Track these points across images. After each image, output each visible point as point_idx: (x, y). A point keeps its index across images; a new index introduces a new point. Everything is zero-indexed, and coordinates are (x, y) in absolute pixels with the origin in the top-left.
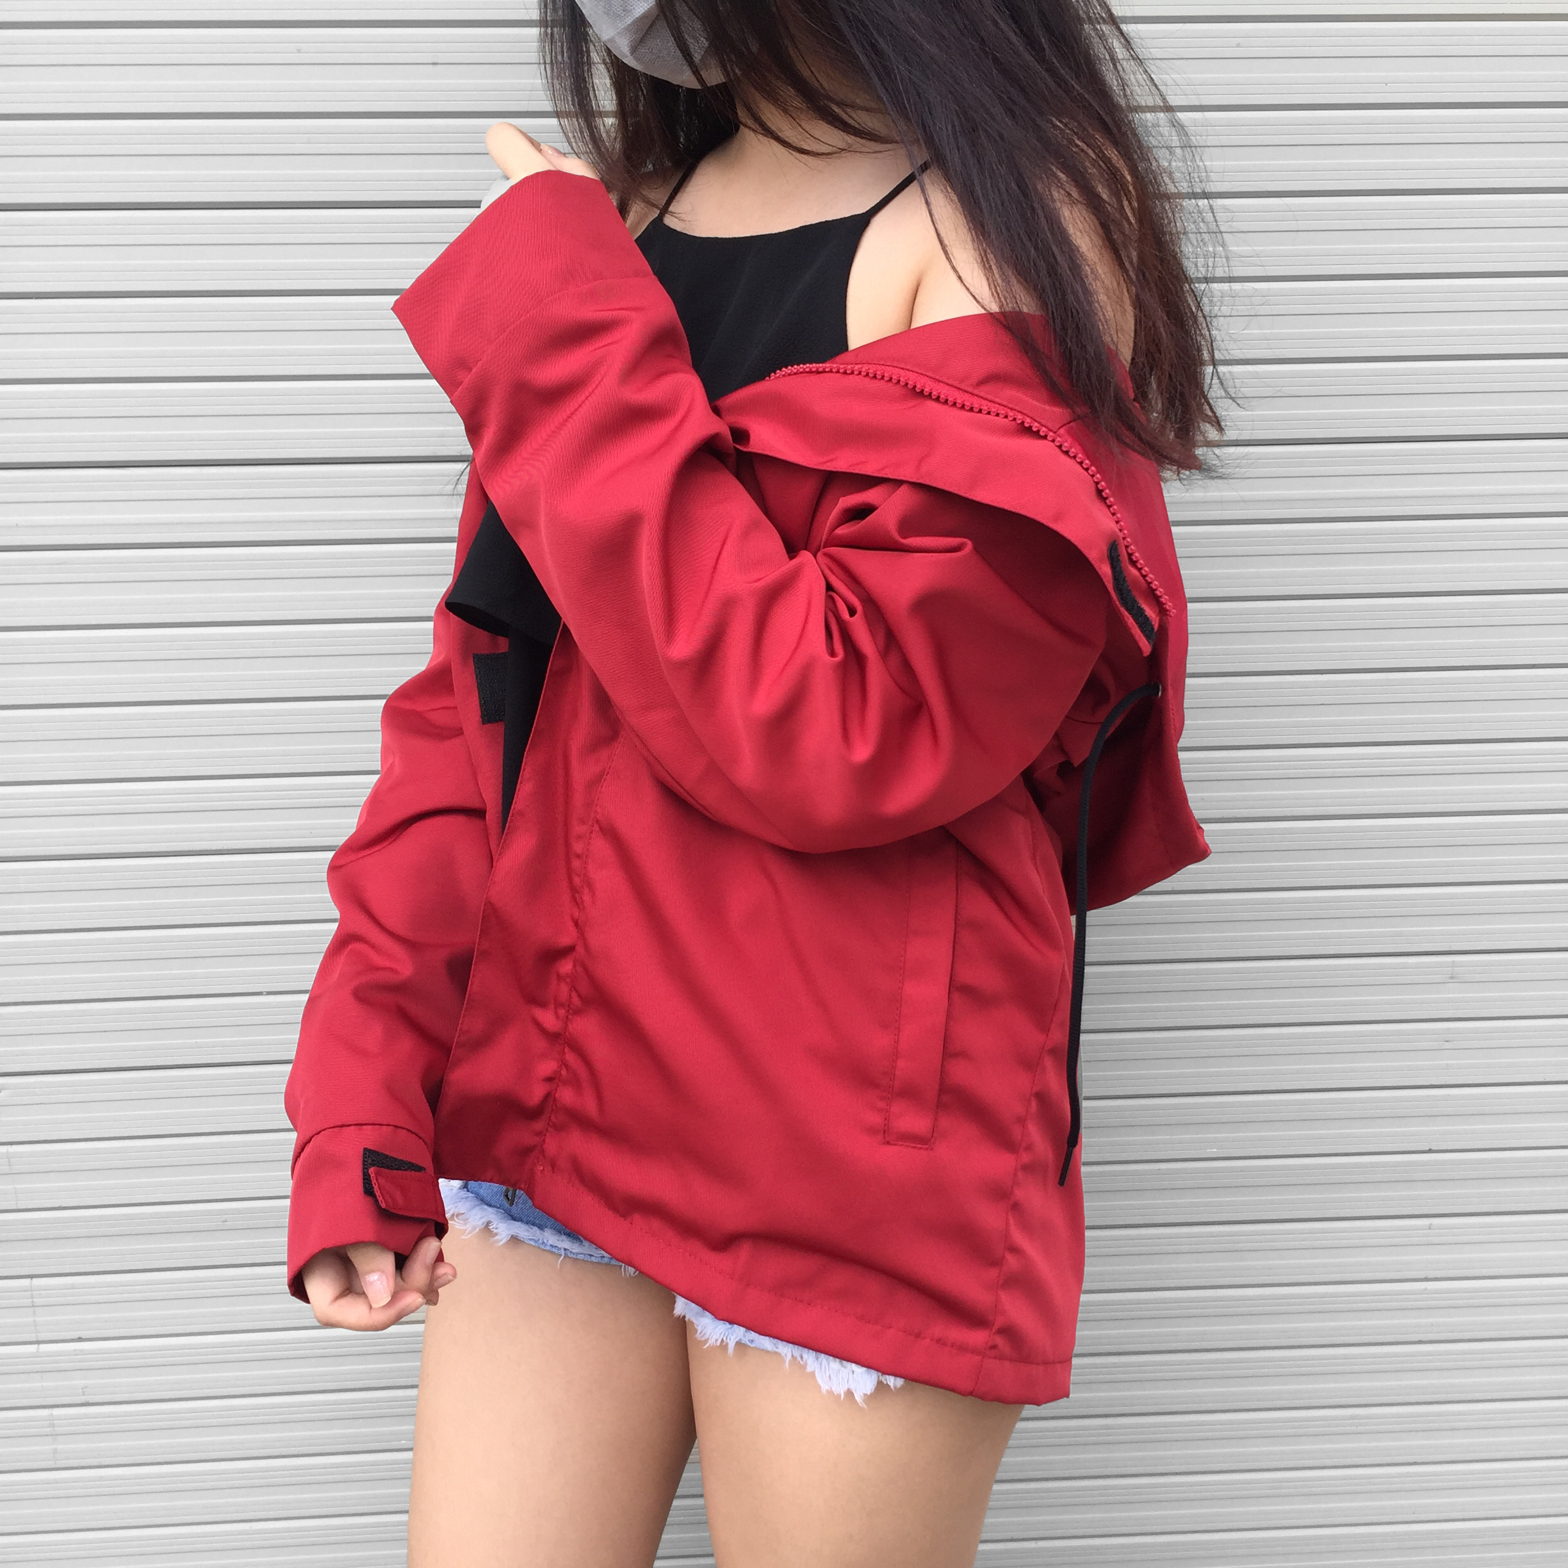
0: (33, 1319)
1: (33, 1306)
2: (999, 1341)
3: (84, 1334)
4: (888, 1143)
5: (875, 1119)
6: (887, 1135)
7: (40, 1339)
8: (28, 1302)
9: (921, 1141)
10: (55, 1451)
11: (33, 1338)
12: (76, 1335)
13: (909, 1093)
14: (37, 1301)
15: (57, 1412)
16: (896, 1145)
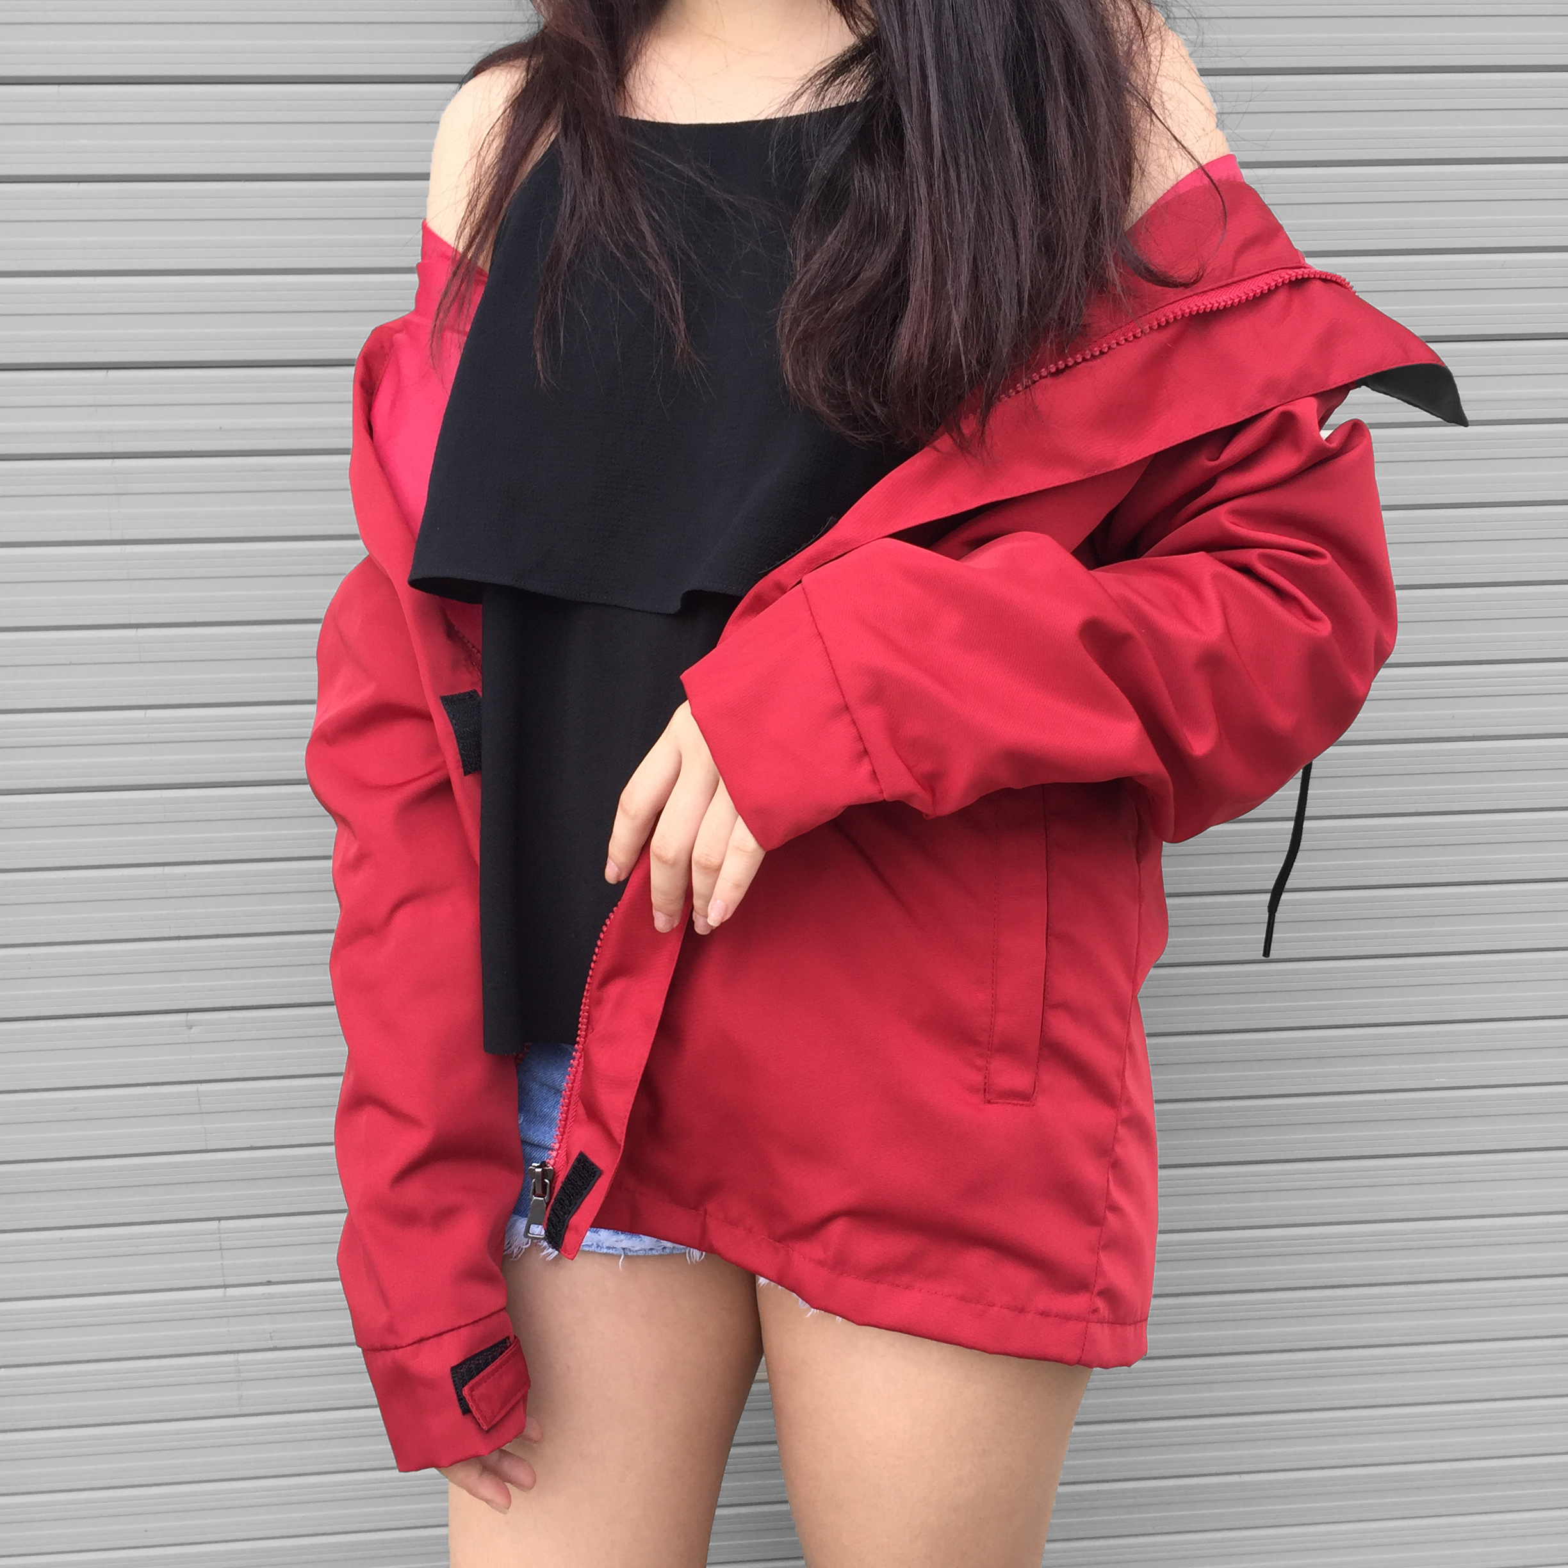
0: (220, 1263)
1: (221, 1249)
2: (1100, 1303)
3: (273, 1278)
4: (989, 1102)
5: (976, 1078)
6: (988, 1093)
7: (227, 1283)
8: (216, 1245)
9: (1023, 1097)
10: (241, 1397)
11: (219, 1281)
12: (264, 1279)
13: (1009, 1048)
14: (225, 1244)
15: (242, 1357)
16: (997, 1103)
